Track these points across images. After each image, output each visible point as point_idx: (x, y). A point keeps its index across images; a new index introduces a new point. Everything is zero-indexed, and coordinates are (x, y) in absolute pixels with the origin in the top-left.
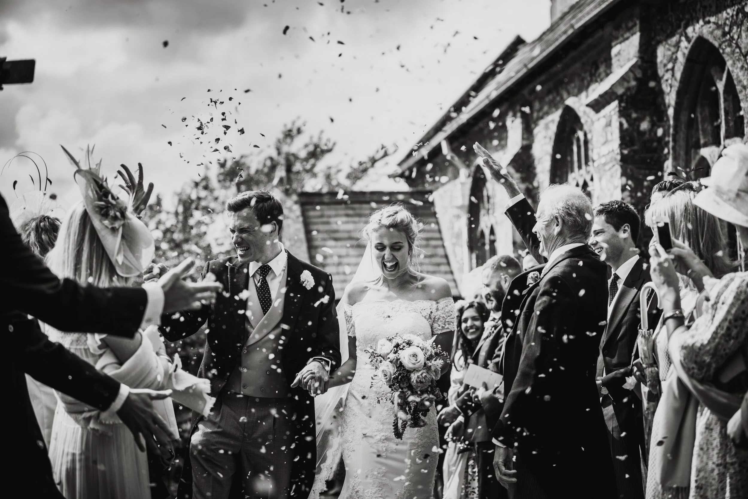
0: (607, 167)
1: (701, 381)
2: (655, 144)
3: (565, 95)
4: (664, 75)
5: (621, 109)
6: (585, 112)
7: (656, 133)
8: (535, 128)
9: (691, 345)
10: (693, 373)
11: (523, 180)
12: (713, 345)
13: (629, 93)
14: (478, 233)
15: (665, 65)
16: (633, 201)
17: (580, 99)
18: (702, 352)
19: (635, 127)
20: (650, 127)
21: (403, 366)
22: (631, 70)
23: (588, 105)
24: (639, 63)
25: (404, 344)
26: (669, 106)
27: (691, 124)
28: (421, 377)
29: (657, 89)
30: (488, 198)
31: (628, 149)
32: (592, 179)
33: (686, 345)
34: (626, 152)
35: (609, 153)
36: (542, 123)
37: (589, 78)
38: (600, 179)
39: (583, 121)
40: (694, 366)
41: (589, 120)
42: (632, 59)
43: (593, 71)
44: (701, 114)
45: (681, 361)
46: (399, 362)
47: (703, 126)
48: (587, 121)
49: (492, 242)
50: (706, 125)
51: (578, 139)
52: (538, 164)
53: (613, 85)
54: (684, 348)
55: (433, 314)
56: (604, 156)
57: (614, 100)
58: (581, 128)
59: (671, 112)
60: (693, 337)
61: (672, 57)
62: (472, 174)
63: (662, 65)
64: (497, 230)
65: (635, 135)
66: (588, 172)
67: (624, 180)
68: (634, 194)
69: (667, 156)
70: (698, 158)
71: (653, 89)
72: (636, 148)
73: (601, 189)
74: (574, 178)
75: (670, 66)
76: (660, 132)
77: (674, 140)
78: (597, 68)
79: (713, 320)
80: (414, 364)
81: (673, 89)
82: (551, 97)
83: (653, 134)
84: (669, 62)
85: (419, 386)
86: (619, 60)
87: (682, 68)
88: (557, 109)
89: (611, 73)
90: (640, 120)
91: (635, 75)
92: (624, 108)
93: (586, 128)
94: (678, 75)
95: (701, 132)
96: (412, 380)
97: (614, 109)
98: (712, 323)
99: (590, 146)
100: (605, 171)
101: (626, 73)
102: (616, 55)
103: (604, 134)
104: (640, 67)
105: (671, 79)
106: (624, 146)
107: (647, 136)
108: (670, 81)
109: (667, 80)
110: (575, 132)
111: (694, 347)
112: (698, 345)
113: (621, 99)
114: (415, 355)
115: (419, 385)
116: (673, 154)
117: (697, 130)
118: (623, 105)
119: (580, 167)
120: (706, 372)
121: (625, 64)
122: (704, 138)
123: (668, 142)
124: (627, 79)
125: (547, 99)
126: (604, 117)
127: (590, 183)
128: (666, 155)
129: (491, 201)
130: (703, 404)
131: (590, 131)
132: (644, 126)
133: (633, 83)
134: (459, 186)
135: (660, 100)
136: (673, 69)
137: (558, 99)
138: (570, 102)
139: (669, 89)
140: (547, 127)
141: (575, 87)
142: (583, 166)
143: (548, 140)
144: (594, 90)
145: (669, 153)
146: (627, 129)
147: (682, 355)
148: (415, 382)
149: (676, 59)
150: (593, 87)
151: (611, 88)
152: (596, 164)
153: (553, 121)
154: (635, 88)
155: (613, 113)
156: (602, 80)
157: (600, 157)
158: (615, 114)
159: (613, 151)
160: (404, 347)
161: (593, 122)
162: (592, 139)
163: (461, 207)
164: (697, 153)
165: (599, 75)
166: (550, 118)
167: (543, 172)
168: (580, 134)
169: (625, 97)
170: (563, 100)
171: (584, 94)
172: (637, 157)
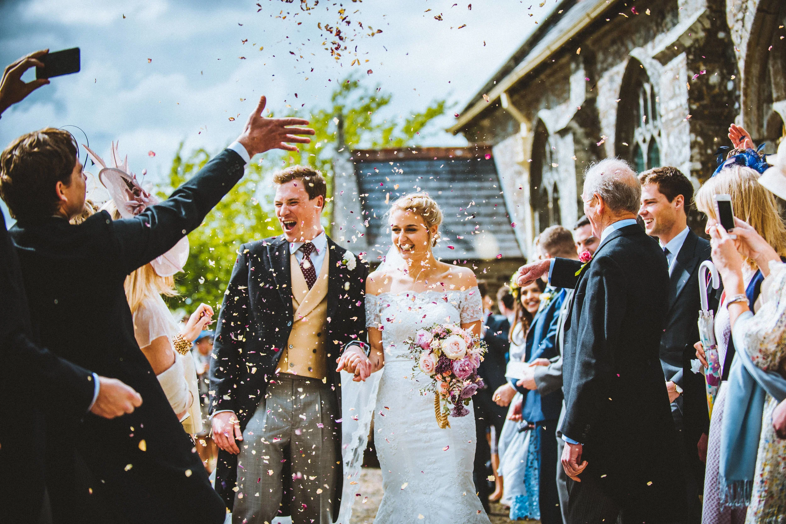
0: (675, 123)
1: (767, 371)
2: (725, 98)
3: (630, 45)
4: (733, 26)
5: (690, 61)
6: (651, 64)
7: (726, 87)
8: (599, 80)
9: (755, 333)
10: (758, 363)
11: (587, 135)
12: (778, 334)
13: (697, 45)
14: (541, 191)
15: (735, 15)
16: (703, 159)
17: (646, 50)
18: (766, 341)
19: (704, 81)
20: (719, 80)
21: (445, 356)
22: (699, 20)
23: (654, 58)
24: (708, 13)
25: (445, 334)
26: (739, 58)
27: (764, 76)
28: (463, 365)
29: (726, 40)
30: (551, 153)
31: (698, 104)
32: (659, 135)
33: (750, 333)
34: (694, 107)
35: (677, 108)
36: (606, 76)
37: (655, 28)
38: (668, 135)
39: (649, 73)
40: (759, 354)
41: (656, 74)
42: (700, 9)
43: (659, 20)
44: (773, 67)
45: (745, 349)
46: (440, 351)
47: (775, 79)
48: (653, 74)
49: (556, 200)
50: (778, 78)
51: (645, 93)
52: (604, 117)
53: (680, 37)
54: (748, 336)
55: (462, 303)
56: (672, 111)
57: (681, 52)
58: (648, 80)
59: (741, 65)
60: (757, 324)
61: (741, 7)
62: (534, 128)
63: (732, 16)
64: (561, 187)
65: (704, 88)
66: (655, 127)
67: (693, 136)
68: (703, 152)
69: (738, 111)
70: (770, 113)
71: (722, 40)
72: (705, 102)
73: (669, 146)
74: (641, 134)
75: (740, 16)
76: (730, 86)
77: (746, 95)
78: (664, 18)
79: (777, 306)
80: (457, 353)
81: (743, 40)
82: (615, 48)
83: (723, 88)
84: (739, 11)
85: (462, 375)
86: (686, 10)
87: (752, 18)
88: (622, 60)
89: (678, 22)
90: (709, 73)
91: (703, 25)
92: (692, 60)
93: (652, 80)
94: (749, 25)
95: (773, 86)
96: (455, 369)
97: (681, 62)
98: (777, 310)
99: (657, 100)
100: (672, 126)
101: (694, 24)
102: (683, 4)
103: (672, 89)
104: (708, 17)
105: (741, 30)
106: (692, 101)
107: (717, 90)
108: (740, 32)
109: (737, 31)
110: (640, 85)
111: (759, 335)
112: (763, 333)
113: (688, 51)
114: (456, 344)
115: (462, 373)
116: (744, 109)
117: (769, 83)
118: (691, 57)
119: (647, 122)
120: (771, 361)
121: (693, 14)
122: (777, 92)
123: (739, 96)
124: (695, 30)
125: (612, 50)
126: (671, 70)
127: (657, 139)
128: (736, 110)
129: (554, 156)
130: (770, 394)
131: (657, 84)
132: (714, 79)
133: (702, 34)
134: (520, 142)
135: (730, 51)
136: (743, 20)
137: (623, 49)
138: (636, 53)
139: (739, 40)
140: (612, 80)
141: (640, 38)
142: (651, 121)
143: (612, 93)
144: (660, 41)
145: (740, 108)
146: (695, 83)
147: (746, 343)
148: (458, 370)
149: (746, 8)
150: (659, 37)
151: (678, 40)
152: (663, 119)
153: (618, 73)
154: (703, 40)
155: (680, 66)
156: (668, 30)
157: (667, 112)
158: (682, 67)
159: (681, 105)
160: (445, 336)
161: (659, 76)
162: (659, 92)
163: (522, 164)
164: (769, 108)
165: (666, 25)
166: (615, 69)
167: (608, 126)
168: (647, 87)
169: (693, 50)
170: (628, 51)
171: (649, 45)
172: (706, 112)
